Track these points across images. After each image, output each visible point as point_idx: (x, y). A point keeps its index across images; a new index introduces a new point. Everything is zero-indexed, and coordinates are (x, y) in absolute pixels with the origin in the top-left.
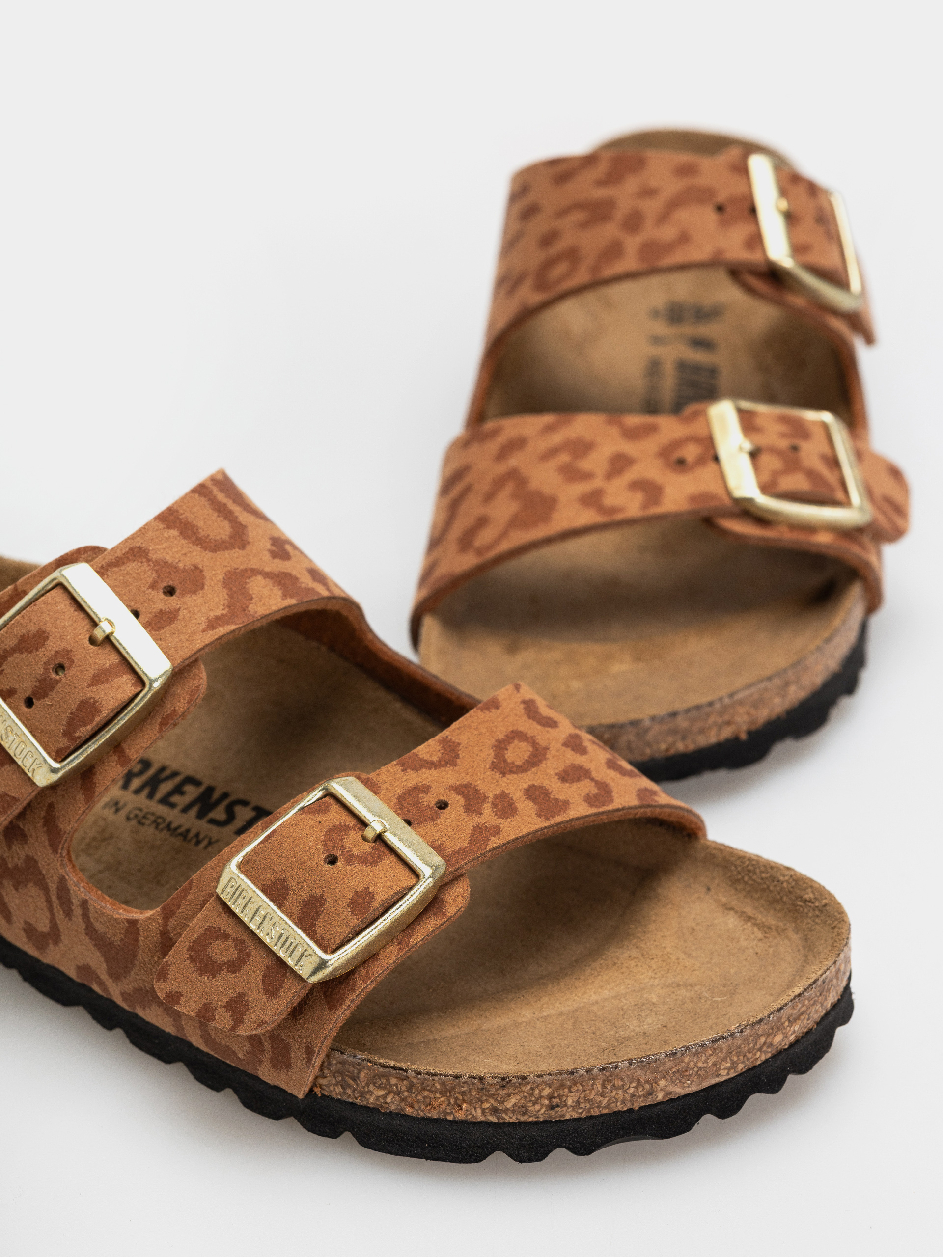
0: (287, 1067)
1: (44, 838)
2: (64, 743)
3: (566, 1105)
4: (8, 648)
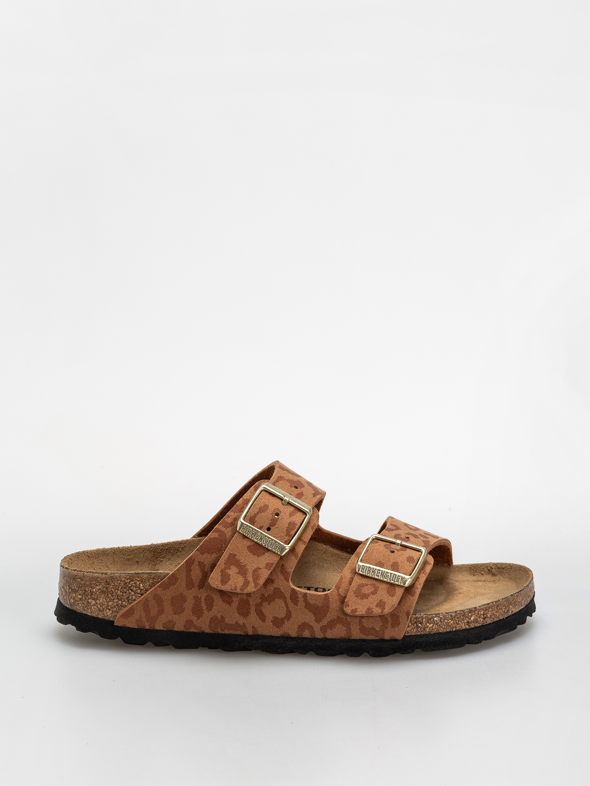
0: (398, 625)
1: (282, 577)
2: (287, 538)
3: (488, 617)
4: (256, 513)
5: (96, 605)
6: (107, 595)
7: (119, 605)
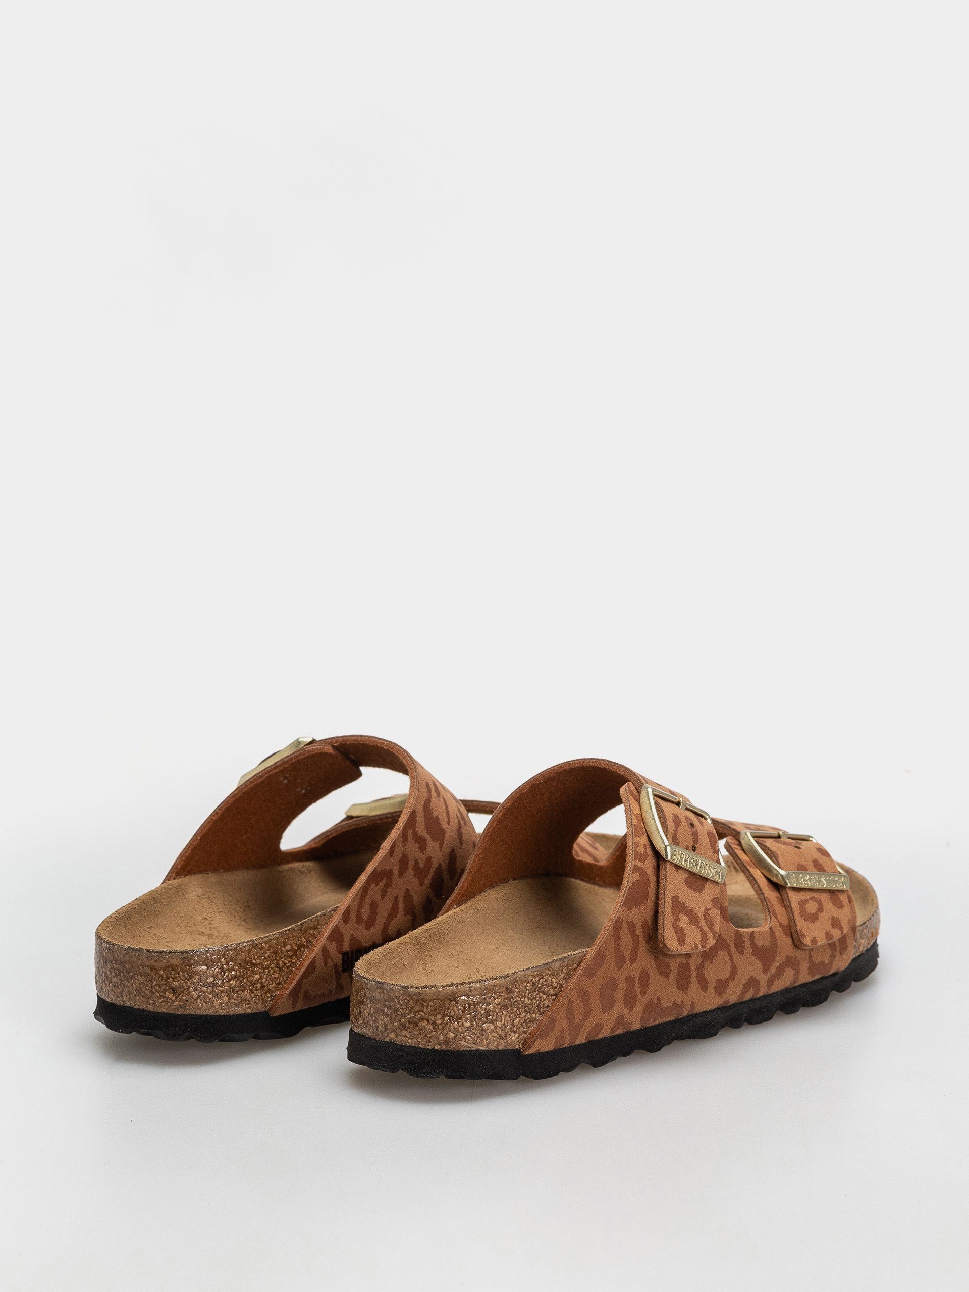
5: (495, 1031)
6: (512, 1010)
7: (528, 1021)
